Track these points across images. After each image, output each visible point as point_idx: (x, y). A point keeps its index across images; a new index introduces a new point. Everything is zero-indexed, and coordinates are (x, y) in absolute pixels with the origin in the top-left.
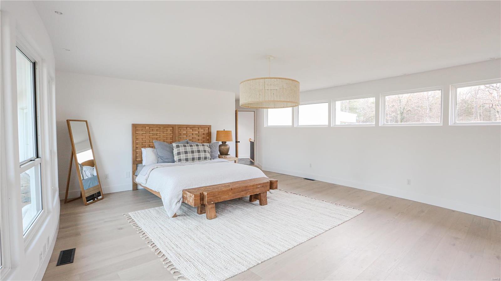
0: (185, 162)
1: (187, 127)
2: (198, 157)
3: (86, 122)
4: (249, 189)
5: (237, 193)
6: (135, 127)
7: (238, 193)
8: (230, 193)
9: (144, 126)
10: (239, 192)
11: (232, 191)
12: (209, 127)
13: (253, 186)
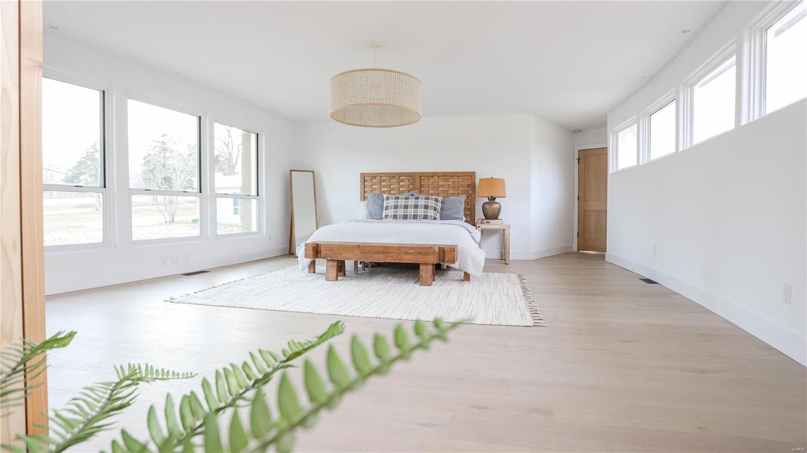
0: (392, 219)
1: (433, 175)
2: (414, 215)
3: (313, 172)
4: (391, 253)
5: (368, 254)
6: (364, 177)
7: (370, 255)
8: (357, 252)
9: (374, 176)
10: (372, 253)
11: (360, 249)
12: (472, 175)
13: (399, 250)
